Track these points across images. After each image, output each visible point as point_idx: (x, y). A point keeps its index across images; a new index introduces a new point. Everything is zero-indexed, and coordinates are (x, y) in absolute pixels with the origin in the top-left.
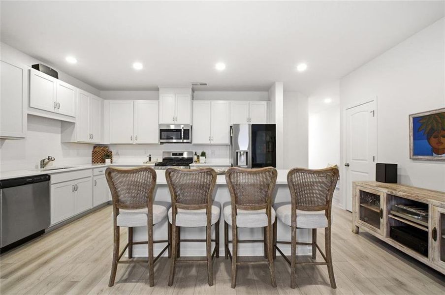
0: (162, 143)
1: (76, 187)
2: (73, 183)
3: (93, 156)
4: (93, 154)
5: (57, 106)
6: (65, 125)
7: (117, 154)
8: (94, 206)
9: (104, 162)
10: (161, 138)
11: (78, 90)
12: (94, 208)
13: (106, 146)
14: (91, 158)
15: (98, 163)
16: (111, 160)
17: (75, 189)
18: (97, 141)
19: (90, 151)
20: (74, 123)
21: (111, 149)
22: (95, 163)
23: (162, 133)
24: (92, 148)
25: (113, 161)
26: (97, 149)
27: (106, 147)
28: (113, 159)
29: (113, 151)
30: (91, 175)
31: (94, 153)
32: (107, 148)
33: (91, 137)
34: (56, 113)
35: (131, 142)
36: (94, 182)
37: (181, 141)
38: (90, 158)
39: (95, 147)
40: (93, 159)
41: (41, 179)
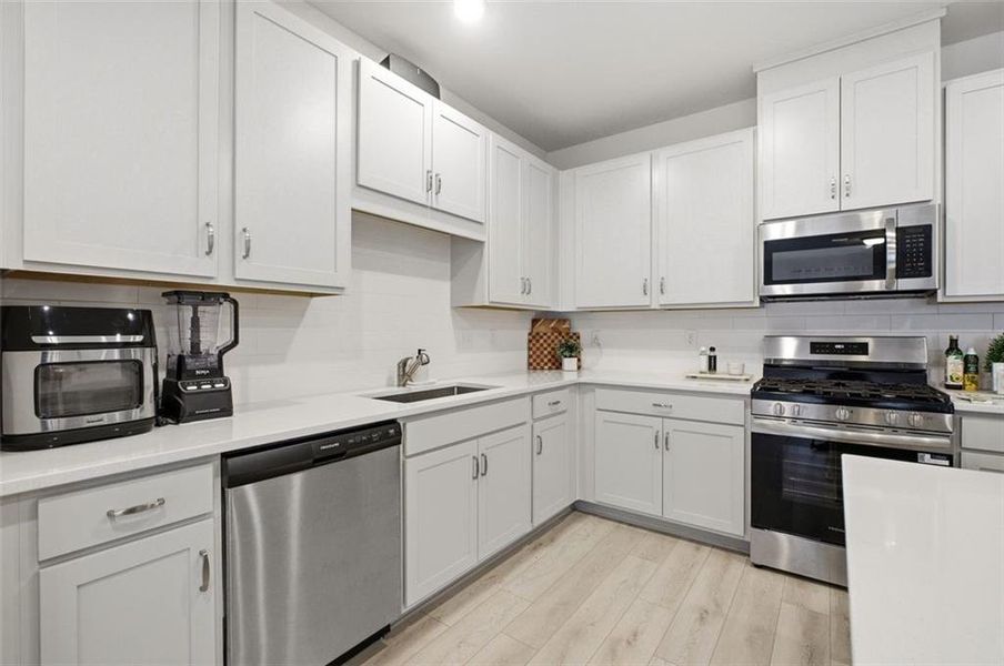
0: (765, 300)
1: (481, 461)
2: (471, 449)
3: (530, 349)
4: (530, 341)
5: (433, 184)
6: (460, 250)
7: (596, 343)
8: (536, 524)
9: (558, 366)
10: (769, 280)
11: (491, 135)
12: (535, 530)
13: (562, 318)
14: (525, 354)
15: (542, 369)
16: (579, 360)
17: (481, 468)
18: (541, 301)
19: (522, 334)
20: (482, 243)
21: (579, 327)
22: (535, 369)
23: (776, 256)
24: (529, 325)
25: (584, 364)
26: (541, 328)
27: (565, 321)
28: (583, 358)
29: (584, 331)
30: (527, 417)
31: (533, 338)
32: (566, 326)
33: (527, 290)
34: (432, 208)
35: (643, 301)
36: (536, 441)
37: (876, 285)
38: (523, 356)
39: (535, 321)
40: (530, 357)
41: (370, 440)
